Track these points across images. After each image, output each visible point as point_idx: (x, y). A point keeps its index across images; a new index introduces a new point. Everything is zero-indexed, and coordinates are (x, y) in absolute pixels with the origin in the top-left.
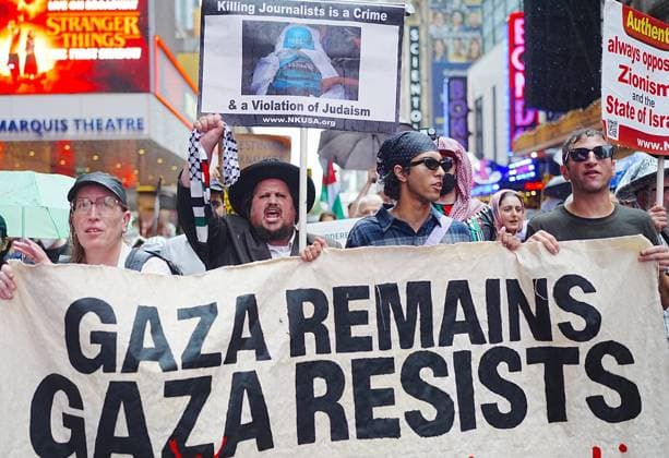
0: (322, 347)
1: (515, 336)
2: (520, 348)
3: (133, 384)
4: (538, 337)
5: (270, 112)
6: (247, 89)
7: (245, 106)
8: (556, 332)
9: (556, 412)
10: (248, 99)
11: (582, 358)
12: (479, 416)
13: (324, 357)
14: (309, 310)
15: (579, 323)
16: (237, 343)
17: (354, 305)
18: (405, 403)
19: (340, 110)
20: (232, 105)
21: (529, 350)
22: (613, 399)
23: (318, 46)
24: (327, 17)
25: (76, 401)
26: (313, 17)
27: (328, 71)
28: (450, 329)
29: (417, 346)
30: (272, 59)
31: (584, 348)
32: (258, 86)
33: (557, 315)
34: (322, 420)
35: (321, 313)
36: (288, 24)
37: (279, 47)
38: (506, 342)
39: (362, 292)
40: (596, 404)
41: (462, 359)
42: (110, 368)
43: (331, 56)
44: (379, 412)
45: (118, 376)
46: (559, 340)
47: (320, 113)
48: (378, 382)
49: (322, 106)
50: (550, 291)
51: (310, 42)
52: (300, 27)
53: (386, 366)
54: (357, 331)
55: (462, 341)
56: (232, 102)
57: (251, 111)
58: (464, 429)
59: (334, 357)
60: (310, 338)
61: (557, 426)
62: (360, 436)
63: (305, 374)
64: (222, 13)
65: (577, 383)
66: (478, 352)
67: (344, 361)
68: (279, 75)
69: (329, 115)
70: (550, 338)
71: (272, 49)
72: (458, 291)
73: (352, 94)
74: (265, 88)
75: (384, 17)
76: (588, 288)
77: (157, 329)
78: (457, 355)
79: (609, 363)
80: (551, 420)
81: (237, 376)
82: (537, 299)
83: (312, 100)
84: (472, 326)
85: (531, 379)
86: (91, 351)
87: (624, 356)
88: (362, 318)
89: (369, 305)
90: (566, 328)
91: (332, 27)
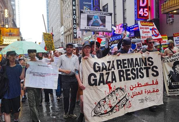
0: (121, 68)
1: (142, 66)
2: (143, 67)
3: (103, 73)
4: (145, 66)
5: (92, 29)
6: (88, 25)
7: (87, 28)
8: (147, 65)
9: (148, 76)
10: (88, 27)
11: (151, 68)
12: (139, 77)
13: (122, 69)
14: (119, 63)
15: (151, 63)
16: (112, 67)
17: (125, 62)
18: (131, 75)
19: (103, 29)
20: (85, 28)
21: (144, 68)
22: (155, 74)
23: (99, 19)
24: (100, 14)
25: (95, 76)
26: (98, 14)
27: (101, 23)
28: (136, 65)
29: (132, 67)
30: (92, 21)
31: (151, 67)
32: (90, 25)
33: (148, 62)
34: (122, 78)
35: (121, 63)
36: (94, 15)
37: (93, 19)
38: (142, 67)
39: (125, 60)
40: (153, 74)
41: (137, 69)
42: (100, 71)
43: (101, 20)
44: (129, 77)
45: (101, 72)
46: (148, 66)
47: (100, 29)
48: (128, 72)
49: (100, 28)
50: (147, 59)
51: (98, 18)
52: (96, 16)
53: (129, 70)
54: (125, 65)
55: (137, 66)
56: (85, 27)
57: (88, 29)
58: (137, 78)
59: (123, 69)
60: (120, 66)
61: (148, 78)
62: (126, 80)
63: (120, 72)
64: (84, 13)
65: (150, 72)
66: (139, 68)
67: (124, 70)
68: (93, 23)
69: (101, 30)
70: (147, 66)
71: (92, 19)
72: (136, 59)
73: (105, 26)
74: (91, 25)
75: (109, 14)
76: (152, 58)
77: (105, 65)
78: (136, 68)
79: (155, 69)
80: (147, 77)
81: (112, 72)
82: (145, 60)
83: (98, 27)
84: (138, 64)
85: (144, 71)
86: (97, 69)
87: (157, 68)
88: (126, 63)
89: (126, 62)
90: (149, 64)
91: (101, 16)
